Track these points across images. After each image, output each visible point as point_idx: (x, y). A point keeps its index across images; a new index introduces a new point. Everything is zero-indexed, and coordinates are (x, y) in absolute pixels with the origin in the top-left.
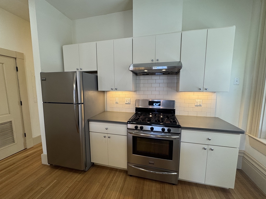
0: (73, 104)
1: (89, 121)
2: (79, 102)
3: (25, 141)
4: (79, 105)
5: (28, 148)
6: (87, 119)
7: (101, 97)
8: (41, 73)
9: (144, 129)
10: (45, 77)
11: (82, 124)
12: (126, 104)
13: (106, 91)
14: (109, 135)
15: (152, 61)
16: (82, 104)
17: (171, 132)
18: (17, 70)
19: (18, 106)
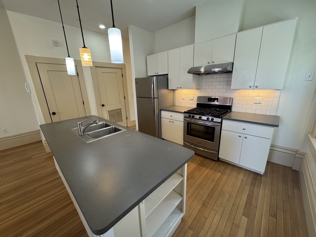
0: (151, 98)
1: (161, 110)
2: (155, 97)
3: (127, 122)
4: (155, 99)
5: (128, 126)
6: (160, 109)
7: (171, 94)
8: (135, 78)
9: (195, 118)
10: (138, 81)
11: (156, 112)
12: (190, 100)
13: (176, 89)
14: (173, 121)
15: (209, 63)
16: (157, 98)
17: (214, 121)
18: (123, 77)
19: (124, 99)
